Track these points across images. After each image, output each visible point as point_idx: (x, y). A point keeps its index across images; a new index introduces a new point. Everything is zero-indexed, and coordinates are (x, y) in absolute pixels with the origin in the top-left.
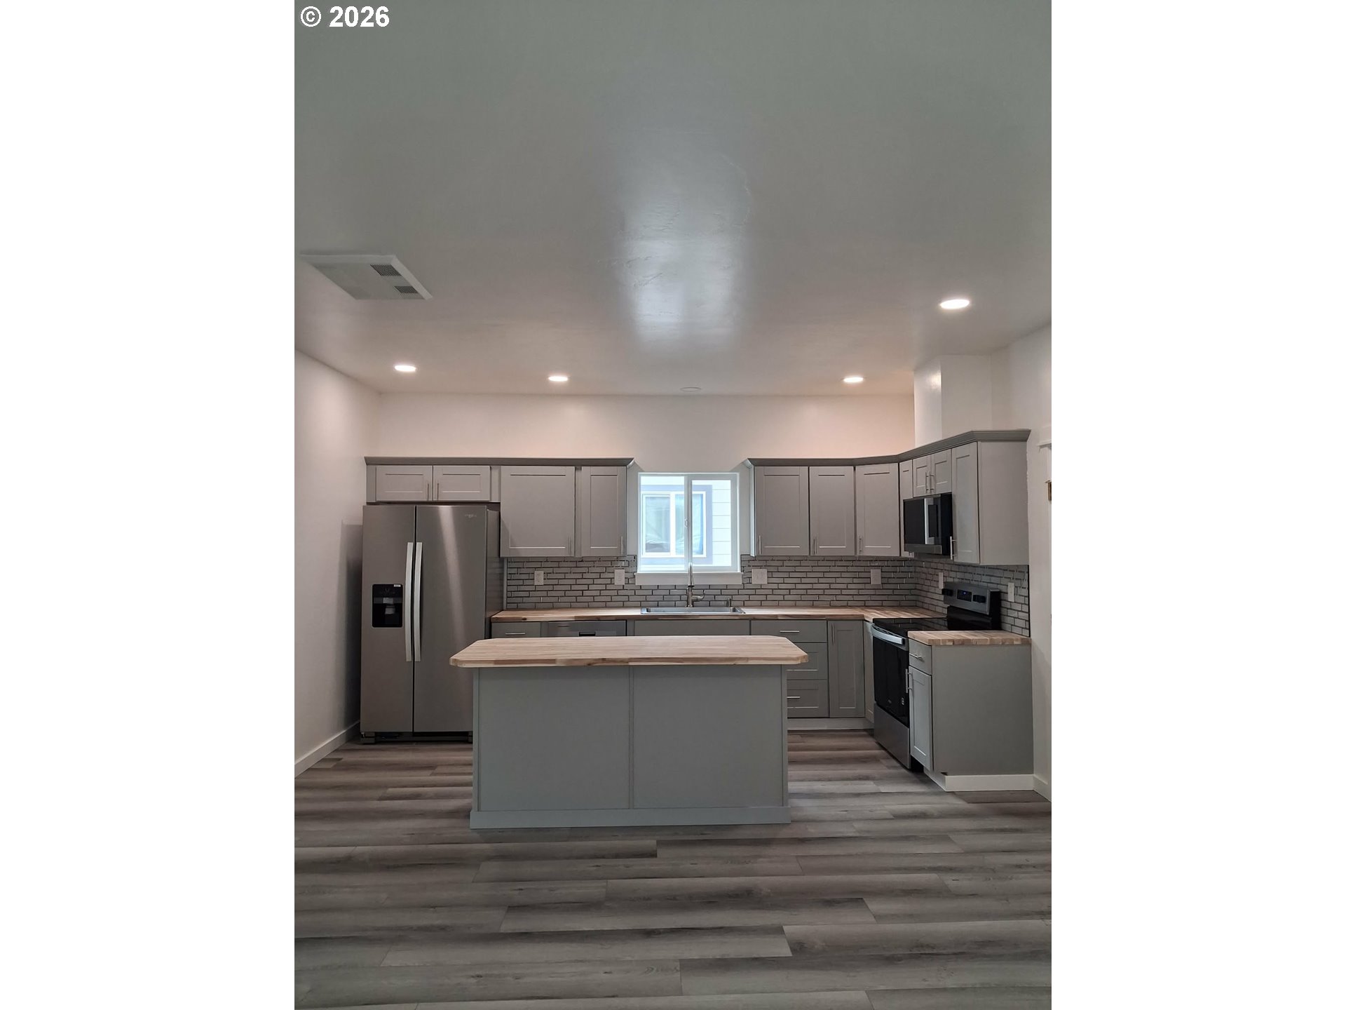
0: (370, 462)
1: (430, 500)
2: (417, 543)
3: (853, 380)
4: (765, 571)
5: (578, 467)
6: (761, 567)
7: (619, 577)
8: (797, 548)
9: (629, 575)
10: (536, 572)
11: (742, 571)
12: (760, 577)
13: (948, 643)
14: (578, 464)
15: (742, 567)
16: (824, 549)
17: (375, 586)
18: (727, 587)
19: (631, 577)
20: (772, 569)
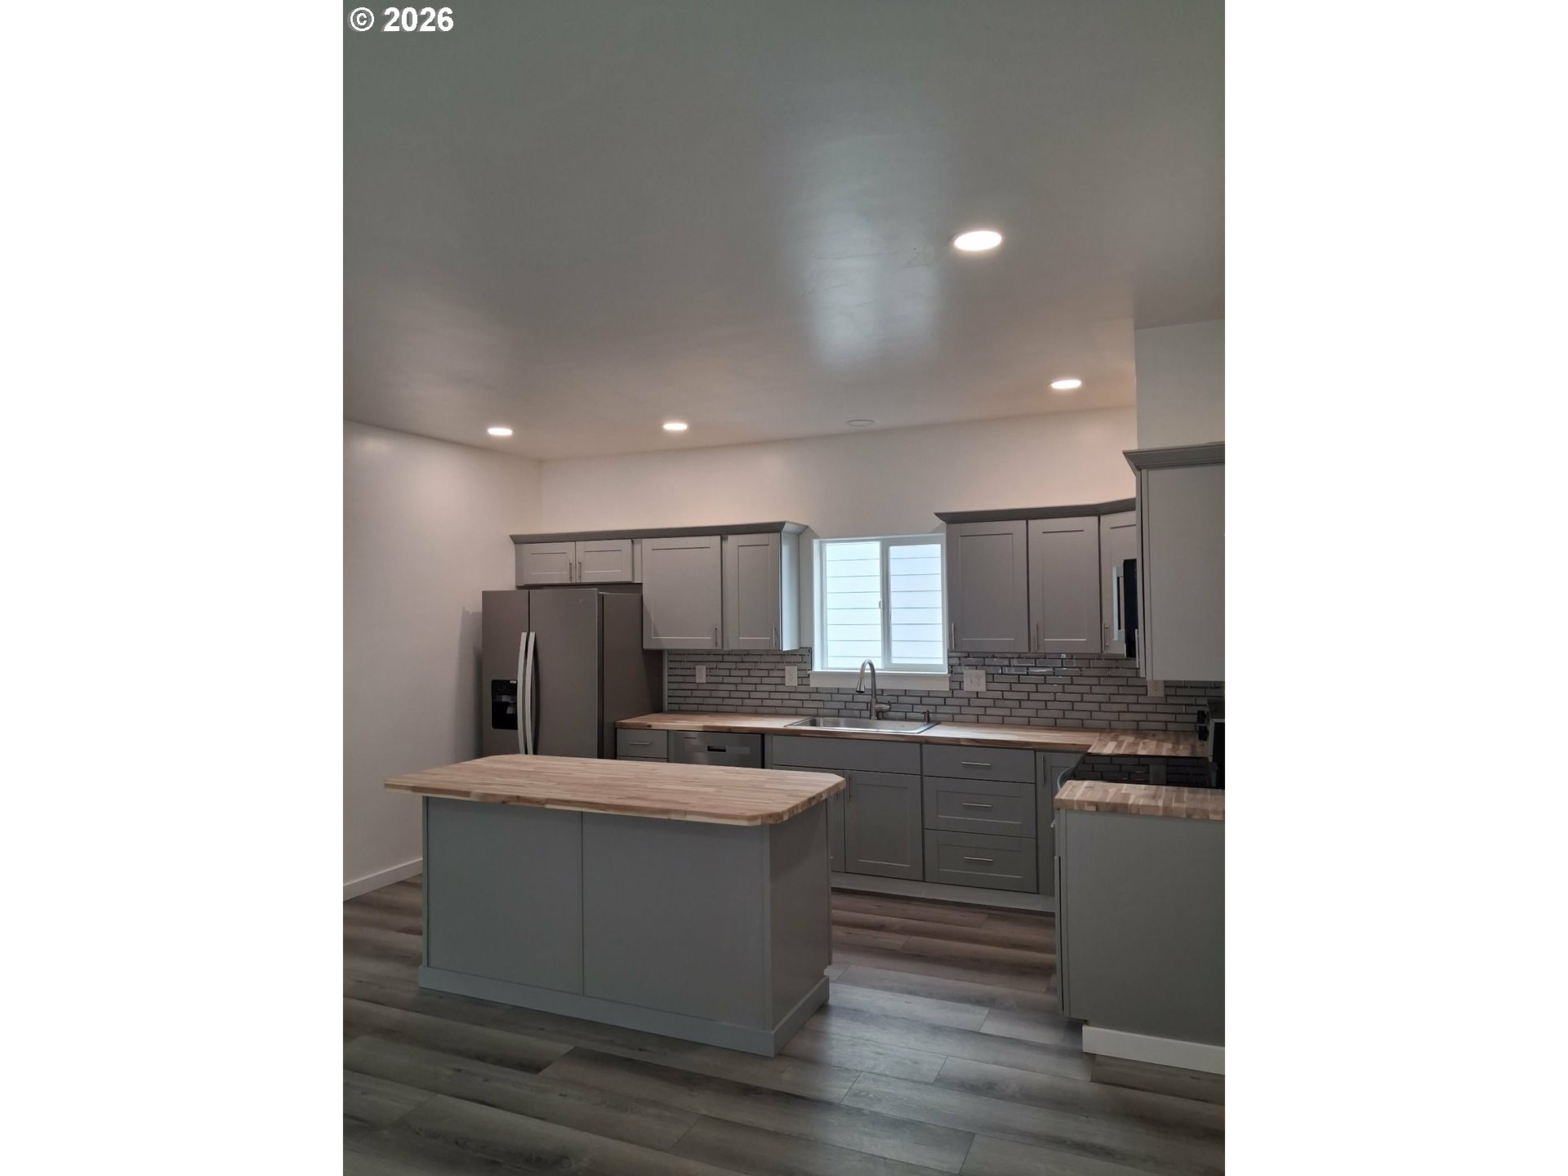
0: (518, 540)
1: (574, 582)
2: (531, 633)
3: (1066, 385)
4: (982, 673)
5: (724, 536)
6: (976, 667)
7: (791, 676)
8: (1012, 640)
9: (803, 674)
10: (698, 667)
11: (951, 672)
12: (975, 681)
13: (1088, 808)
14: (723, 532)
15: (951, 666)
16: (1052, 641)
17: (493, 682)
18: (929, 694)
19: (805, 674)
20: (992, 670)
